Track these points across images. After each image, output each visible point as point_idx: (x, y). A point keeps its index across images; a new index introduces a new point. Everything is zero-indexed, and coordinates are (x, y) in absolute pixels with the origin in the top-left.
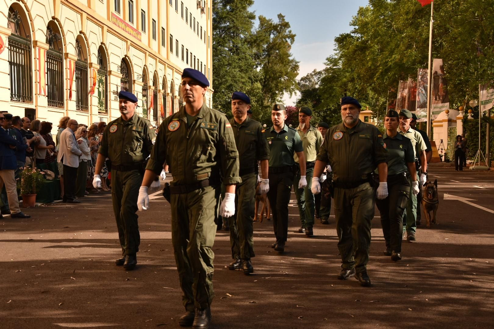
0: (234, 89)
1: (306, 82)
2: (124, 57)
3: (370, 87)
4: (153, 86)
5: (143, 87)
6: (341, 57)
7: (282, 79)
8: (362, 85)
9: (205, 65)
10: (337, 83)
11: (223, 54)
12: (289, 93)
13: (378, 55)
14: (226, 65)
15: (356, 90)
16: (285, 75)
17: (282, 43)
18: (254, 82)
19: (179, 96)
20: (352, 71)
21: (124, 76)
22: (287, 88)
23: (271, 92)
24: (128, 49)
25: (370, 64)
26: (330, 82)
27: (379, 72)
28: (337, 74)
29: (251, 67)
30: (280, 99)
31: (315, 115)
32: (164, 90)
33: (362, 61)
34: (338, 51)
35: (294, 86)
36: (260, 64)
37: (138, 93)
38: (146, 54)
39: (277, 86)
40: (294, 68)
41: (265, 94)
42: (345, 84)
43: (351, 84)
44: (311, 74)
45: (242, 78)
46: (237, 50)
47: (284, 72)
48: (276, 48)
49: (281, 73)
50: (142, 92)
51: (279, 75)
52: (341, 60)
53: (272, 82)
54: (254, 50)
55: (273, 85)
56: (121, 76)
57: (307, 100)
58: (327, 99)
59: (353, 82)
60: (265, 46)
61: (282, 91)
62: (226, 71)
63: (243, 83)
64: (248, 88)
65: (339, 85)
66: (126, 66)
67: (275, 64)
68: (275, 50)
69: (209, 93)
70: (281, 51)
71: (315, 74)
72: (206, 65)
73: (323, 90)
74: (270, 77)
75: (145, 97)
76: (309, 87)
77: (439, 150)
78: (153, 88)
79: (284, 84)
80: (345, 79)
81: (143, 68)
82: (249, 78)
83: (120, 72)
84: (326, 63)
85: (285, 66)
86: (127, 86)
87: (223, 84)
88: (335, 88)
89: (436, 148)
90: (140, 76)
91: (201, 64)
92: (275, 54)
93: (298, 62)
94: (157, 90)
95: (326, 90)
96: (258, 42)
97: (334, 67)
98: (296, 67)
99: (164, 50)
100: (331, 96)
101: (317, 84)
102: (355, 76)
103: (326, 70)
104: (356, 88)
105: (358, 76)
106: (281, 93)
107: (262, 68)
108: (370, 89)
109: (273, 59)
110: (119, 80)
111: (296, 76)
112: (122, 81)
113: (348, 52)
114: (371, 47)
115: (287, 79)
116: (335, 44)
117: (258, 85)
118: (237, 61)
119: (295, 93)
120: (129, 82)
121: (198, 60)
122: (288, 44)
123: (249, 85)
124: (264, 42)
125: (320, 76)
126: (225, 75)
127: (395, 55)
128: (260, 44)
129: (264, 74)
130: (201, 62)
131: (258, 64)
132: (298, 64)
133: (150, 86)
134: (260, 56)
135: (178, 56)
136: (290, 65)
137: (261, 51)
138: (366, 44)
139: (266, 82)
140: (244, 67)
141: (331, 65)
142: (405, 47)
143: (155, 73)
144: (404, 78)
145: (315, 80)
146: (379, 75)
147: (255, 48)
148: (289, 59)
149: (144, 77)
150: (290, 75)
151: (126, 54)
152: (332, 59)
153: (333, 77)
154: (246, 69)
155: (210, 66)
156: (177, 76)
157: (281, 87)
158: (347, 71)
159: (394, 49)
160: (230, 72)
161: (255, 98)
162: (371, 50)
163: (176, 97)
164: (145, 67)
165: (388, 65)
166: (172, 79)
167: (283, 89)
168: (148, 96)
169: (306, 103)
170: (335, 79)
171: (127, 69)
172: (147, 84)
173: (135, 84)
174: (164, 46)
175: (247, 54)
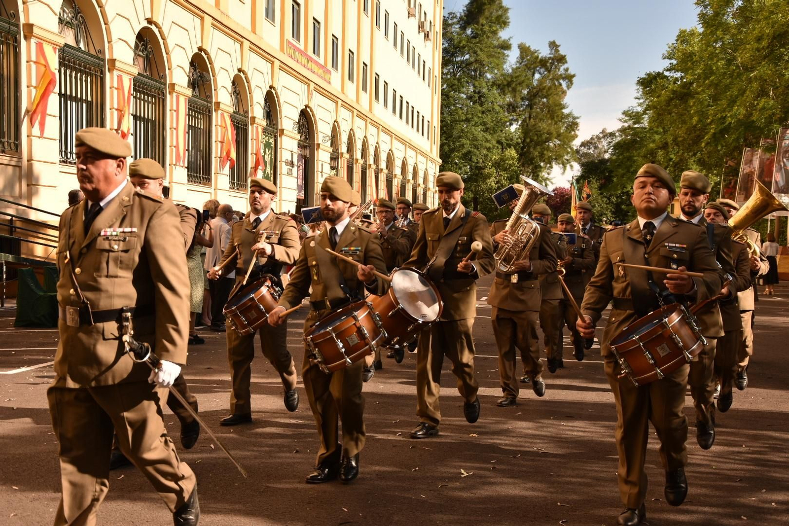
0: (474, 159)
1: (589, 149)
2: (304, 107)
3: (693, 158)
4: (347, 152)
5: (331, 154)
6: (646, 109)
7: (551, 144)
8: (680, 154)
9: (428, 122)
10: (639, 151)
11: (457, 103)
12: (561, 166)
13: (709, 105)
14: (463, 121)
15: (671, 163)
16: (556, 138)
17: (553, 87)
18: (506, 149)
19: (387, 168)
20: (664, 132)
21: (303, 137)
22: (558, 158)
23: (532, 163)
24: (310, 95)
25: (695, 119)
26: (628, 150)
27: (710, 133)
28: (639, 137)
29: (501, 125)
30: (546, 176)
31: (603, 201)
32: (363, 160)
33: (682, 115)
34: (642, 101)
35: (569, 155)
36: (517, 120)
37: (324, 164)
38: (337, 103)
39: (542, 155)
40: (571, 126)
41: (523, 166)
43: (662, 153)
44: (598, 137)
45: (487, 141)
46: (479, 98)
47: (554, 133)
48: (543, 94)
49: (550, 133)
50: (329, 162)
51: (547, 138)
52: (646, 114)
53: (534, 148)
54: (509, 99)
55: (537, 153)
56: (298, 137)
57: (589, 178)
58: (622, 176)
59: (665, 150)
60: (525, 92)
61: (550, 163)
62: (462, 130)
63: (489, 149)
64: (496, 157)
65: (642, 154)
66: (307, 122)
67: (541, 119)
68: (542, 98)
69: (434, 164)
70: (551, 99)
71: (604, 137)
72: (430, 121)
73: (616, 162)
74: (532, 141)
75: (334, 169)
76: (594, 156)
78: (347, 156)
79: (553, 152)
80: (652, 145)
81: (332, 126)
82: (499, 142)
83: (296, 132)
84: (623, 119)
85: (556, 123)
86: (307, 152)
87: (457, 151)
88: (635, 158)
90: (328, 138)
91: (423, 120)
92: (541, 103)
93: (578, 118)
94: (353, 159)
95: (622, 162)
96: (513, 85)
97: (636, 126)
98: (573, 126)
99: (365, 97)
100: (628, 171)
101: (607, 152)
102: (670, 139)
103: (623, 130)
104: (671, 159)
105: (675, 140)
106: (548, 165)
107: (520, 126)
108: (694, 161)
109: (537, 113)
110: (296, 143)
111: (574, 139)
112: (300, 146)
113: (659, 103)
114: (698, 93)
115: (558, 144)
116: (638, 89)
117: (512, 153)
118: (480, 115)
119: (572, 166)
120: (310, 147)
121: (418, 112)
122: (562, 89)
123: (498, 152)
124: (524, 85)
125: (612, 139)
126: (460, 137)
127: (738, 106)
128: (518, 89)
129: (521, 136)
130: (423, 117)
131: (512, 120)
132: (577, 120)
133: (342, 154)
134: (517, 107)
135: (387, 107)
136: (564, 123)
137: (519, 100)
138: (689, 88)
139: (525, 148)
140: (491, 125)
141: (631, 122)
142: (754, 94)
143: (350, 133)
144: (753, 144)
145: (603, 146)
146: (710, 139)
147: (509, 95)
148: (563, 113)
149: (334, 139)
150: (564, 138)
151: (307, 104)
152: (633, 112)
153: (633, 141)
154: (494, 128)
155: (436, 123)
156: (384, 137)
157: (549, 157)
158: (657, 133)
159: (737, 97)
160: (468, 132)
161: (506, 173)
162: (698, 98)
163: (382, 170)
164: (336, 123)
165: (725, 122)
166: (377, 143)
167: (552, 159)
168: (339, 168)
169: (588, 182)
170: (636, 144)
171: (308, 126)
172: (337, 149)
173: (320, 150)
174: (366, 91)
175: (495, 104)
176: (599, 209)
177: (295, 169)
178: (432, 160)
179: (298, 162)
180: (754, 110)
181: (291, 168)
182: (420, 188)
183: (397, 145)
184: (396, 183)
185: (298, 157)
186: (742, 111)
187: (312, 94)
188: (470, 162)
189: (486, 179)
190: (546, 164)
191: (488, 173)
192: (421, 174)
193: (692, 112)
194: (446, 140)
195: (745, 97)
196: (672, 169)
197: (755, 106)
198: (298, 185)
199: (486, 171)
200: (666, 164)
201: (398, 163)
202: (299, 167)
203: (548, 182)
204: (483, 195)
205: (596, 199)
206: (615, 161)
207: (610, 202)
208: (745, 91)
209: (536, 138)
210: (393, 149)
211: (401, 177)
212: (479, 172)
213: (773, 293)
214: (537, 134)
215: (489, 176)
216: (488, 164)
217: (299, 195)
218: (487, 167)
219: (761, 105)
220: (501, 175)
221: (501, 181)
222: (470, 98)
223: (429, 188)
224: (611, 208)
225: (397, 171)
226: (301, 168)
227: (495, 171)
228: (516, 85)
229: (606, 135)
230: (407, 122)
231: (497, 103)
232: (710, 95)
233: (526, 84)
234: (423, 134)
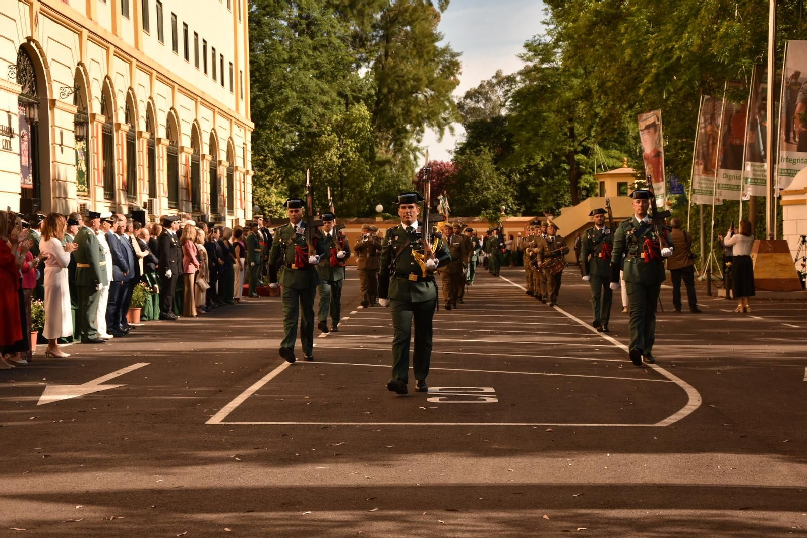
0: (304, 120)
1: (478, 102)
2: (25, 41)
3: (629, 113)
4: (103, 113)
5: (76, 116)
6: (558, 40)
7: (420, 96)
8: (609, 106)
9: (231, 64)
10: (550, 103)
11: (274, 35)
12: (436, 128)
13: (647, 32)
14: (284, 61)
15: (597, 120)
16: (427, 87)
17: (419, 8)
18: (353, 104)
19: (168, 137)
20: (585, 72)
21: (27, 90)
22: (432, 117)
23: (393, 126)
24: (34, 22)
25: (629, 52)
26: (534, 101)
27: (650, 75)
28: (549, 83)
29: (343, 67)
30: (415, 144)
31: (500, 180)
32: (129, 125)
33: (610, 48)
34: (552, 27)
35: (447, 112)
36: (367, 60)
37: (64, 132)
38: (80, 35)
39: (407, 113)
40: (448, 68)
41: (380, 131)
42: (570, 106)
43: (583, 106)
44: (489, 83)
45: (323, 92)
46: (308, 25)
47: (424, 78)
48: (404, 20)
49: (417, 80)
50: (73, 128)
51: (413, 87)
52: (560, 47)
53: (395, 102)
54: (353, 27)
55: (399, 110)
56: (18, 88)
57: (480, 146)
58: (528, 141)
59: (588, 101)
60: (378, 16)
61: (420, 125)
62: (285, 77)
63: (326, 105)
64: (337, 117)
65: (554, 108)
66: (32, 64)
67: (403, 58)
68: (403, 26)
69: (243, 130)
70: (418, 26)
71: (499, 83)
72: (233, 62)
73: (517, 121)
74: (391, 91)
75: (81, 140)
76: (485, 113)
77: (796, 260)
78: (102, 119)
79: (424, 107)
80: (568, 94)
81: (74, 71)
82: (340, 94)
83: (15, 81)
84: (525, 55)
85: (426, 64)
86: (35, 114)
87: (277, 109)
88: (545, 114)
89: (790, 256)
90: (68, 90)
91: (222, 61)
92: (402, 34)
93: (459, 55)
94: (112, 124)
95: (526, 121)
96: (359, 6)
97: (544, 66)
98: (452, 67)
99: (126, 27)
100: (536, 134)
101: (504, 106)
102: (594, 85)
103: (526, 73)
104: (596, 115)
105: (601, 85)
106: (418, 128)
107: (372, 68)
108: (630, 117)
109: (398, 49)
110: (14, 99)
111: (454, 88)
112: (21, 103)
113: (576, 29)
114: (631, 14)
115: (431, 95)
116: (546, 9)
117: (362, 110)
118: (310, 52)
119: (452, 129)
120: (38, 104)
121: (213, 49)
122: (434, 10)
123: (340, 110)
124: (376, 5)
125: (511, 86)
126: (281, 87)
127: (689, 33)
128: (366, 12)
129: (375, 84)
130: (222, 56)
131: (360, 59)
132: (457, 58)
133: (94, 115)
134: (367, 40)
135: (163, 41)
136: (438, 63)
137: (369, 28)
138: (619, 7)
139: (381, 102)
140: (327, 68)
141: (536, 60)
142: (712, 14)
143: (105, 82)
144: (713, 90)
145: (499, 98)
146: (650, 82)
147: (353, 22)
148: (435, 48)
149: (79, 91)
150: (439, 86)
151: (29, 35)
152: (539, 44)
153: (543, 89)
154: (332, 72)
155: (243, 65)
156: (160, 88)
157: (418, 116)
158: (576, 75)
159: (687, 18)
160: (293, 79)
161: (354, 142)
162: (632, 22)
163: (159, 140)
164: (80, 67)
165: (672, 57)
166: (151, 98)
167: (423, 119)
168: (90, 139)
169: (478, 153)
170: (545, 93)
171: (34, 71)
172: (85, 108)
173: (56, 110)
174: (127, 16)
175: (333, 35)
176: (495, 192)
177: (15, 141)
178: (240, 124)
179: (20, 130)
180: (713, 38)
181: (8, 138)
182: (222, 167)
183: (182, 101)
184: (184, 160)
185: (20, 120)
186: (696, 40)
187: (37, 20)
188: (299, 126)
189: (324, 151)
190: (414, 126)
191: (327, 142)
192: (223, 146)
193: (624, 42)
194: (260, 90)
195: (699, 20)
196: (599, 129)
197: (715, 32)
198: (22, 166)
199: (324, 138)
200: (589, 122)
201: (185, 130)
202: (22, 137)
203: (417, 154)
204: (320, 175)
205: (490, 178)
206: (516, 119)
207: (510, 182)
208: (699, 10)
209: (396, 87)
210: (177, 108)
211: (191, 151)
212: (312, 141)
213: (749, 310)
214: (397, 81)
215: (328, 146)
216: (326, 129)
217: (24, 183)
218: (325, 134)
219: (722, 30)
220: (346, 145)
221: (348, 153)
222: (294, 26)
223: (236, 167)
224: (512, 190)
225: (185, 141)
226: (26, 138)
227: (337, 139)
228: (364, 5)
229: (502, 81)
230: (197, 65)
231: (335, 33)
232: (649, 16)
233: (378, 3)
234: (223, 84)
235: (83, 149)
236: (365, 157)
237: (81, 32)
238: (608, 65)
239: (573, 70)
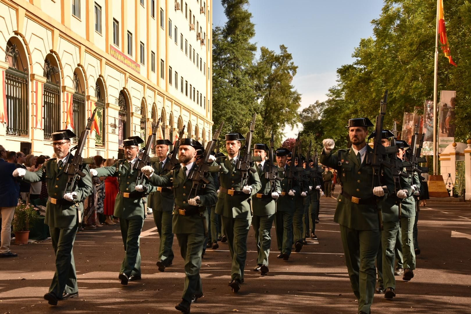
0: (234, 121)
1: (308, 114)
2: (123, 89)
4: (152, 118)
5: (141, 119)
6: (343, 88)
7: (284, 111)
9: (205, 97)
10: (340, 115)
11: (223, 85)
12: (290, 125)
13: (382, 86)
14: (226, 97)
16: (287, 107)
17: (284, 74)
18: (255, 114)
19: (178, 128)
20: (355, 102)
21: (122, 108)
22: (288, 120)
23: (272, 124)
24: (126, 81)
25: (374, 95)
26: (333, 114)
28: (339, 106)
29: (251, 98)
30: (281, 131)
32: (163, 123)
33: (366, 92)
34: (341, 83)
35: (295, 118)
36: (261, 96)
37: (136, 126)
39: (278, 118)
41: (266, 126)
44: (313, 106)
45: (242, 110)
46: (237, 82)
47: (286, 104)
48: (277, 79)
49: (283, 104)
50: (140, 124)
51: (281, 107)
52: (344, 91)
53: (273, 114)
54: (256, 82)
55: (275, 117)
56: (119, 108)
57: (309, 132)
59: (356, 114)
60: (266, 78)
61: (284, 123)
62: (226, 103)
63: (244, 115)
65: (342, 117)
66: (125, 98)
67: (277, 95)
68: (277, 82)
69: (209, 125)
70: (283, 82)
71: (317, 106)
73: (326, 122)
74: (271, 109)
75: (143, 129)
76: (311, 118)
77: (446, 184)
78: (151, 120)
79: (285, 116)
80: (348, 111)
81: (141, 101)
82: (250, 110)
83: (118, 105)
84: (329, 94)
85: (286, 98)
86: (125, 118)
87: (223, 116)
88: (337, 119)
89: (444, 182)
90: (138, 109)
91: (201, 96)
92: (276, 85)
94: (156, 122)
95: (329, 122)
96: (259, 73)
97: (337, 99)
98: (297, 99)
99: (163, 82)
100: (333, 128)
101: (320, 115)
102: (359, 108)
103: (329, 102)
105: (362, 108)
106: (283, 124)
109: (275, 91)
110: (117, 112)
111: (298, 108)
112: (120, 114)
113: (351, 84)
114: (375, 78)
115: (288, 111)
116: (338, 75)
117: (259, 117)
118: (237, 93)
119: (297, 125)
120: (127, 114)
121: (198, 91)
122: (290, 75)
125: (323, 107)
126: (225, 107)
127: (400, 86)
128: (261, 76)
129: (265, 106)
130: (201, 94)
131: (259, 96)
132: (300, 96)
133: (148, 119)
134: (261, 87)
135: (177, 88)
136: (291, 97)
137: (262, 83)
138: (369, 75)
139: (267, 114)
140: (245, 99)
141: (334, 96)
142: (410, 79)
143: (153, 105)
144: (410, 110)
145: (317, 112)
147: (256, 80)
148: (291, 91)
149: (143, 109)
150: (292, 107)
151: (124, 86)
152: (335, 90)
153: (336, 109)
154: (247, 101)
155: (210, 98)
156: (176, 107)
157: (283, 119)
158: (350, 103)
159: (399, 81)
160: (229, 104)
162: (375, 81)
163: (175, 129)
164: (144, 99)
165: (393, 96)
166: (171, 112)
167: (285, 121)
168: (147, 128)
169: (308, 135)
170: (337, 110)
171: (125, 101)
172: (145, 116)
173: (133, 117)
174: (163, 78)
175: (247, 86)
177: (117, 129)
178: (208, 122)
179: (119, 125)
180: (410, 89)
181: (114, 129)
183: (184, 112)
185: (119, 121)
186: (403, 89)
187: (127, 80)
188: (232, 124)
190: (281, 124)
192: (200, 131)
193: (372, 90)
194: (216, 109)
195: (404, 81)
197: (411, 86)
198: (119, 140)
201: (185, 124)
202: (119, 128)
203: (282, 135)
208: (404, 77)
209: (273, 108)
210: (182, 116)
211: (188, 133)
213: (426, 205)
214: (274, 105)
215: (244, 132)
216: (244, 125)
217: (120, 147)
218: (243, 127)
219: (414, 86)
222: (231, 82)
225: (185, 129)
226: (121, 128)
227: (248, 129)
229: (319, 105)
230: (191, 98)
231: (248, 85)
232: (383, 79)
233: (266, 72)
234: (201, 106)
235: (144, 133)
236: (260, 137)
237: (145, 85)
238: (365, 99)
239: (349, 101)
